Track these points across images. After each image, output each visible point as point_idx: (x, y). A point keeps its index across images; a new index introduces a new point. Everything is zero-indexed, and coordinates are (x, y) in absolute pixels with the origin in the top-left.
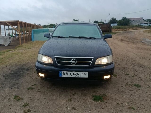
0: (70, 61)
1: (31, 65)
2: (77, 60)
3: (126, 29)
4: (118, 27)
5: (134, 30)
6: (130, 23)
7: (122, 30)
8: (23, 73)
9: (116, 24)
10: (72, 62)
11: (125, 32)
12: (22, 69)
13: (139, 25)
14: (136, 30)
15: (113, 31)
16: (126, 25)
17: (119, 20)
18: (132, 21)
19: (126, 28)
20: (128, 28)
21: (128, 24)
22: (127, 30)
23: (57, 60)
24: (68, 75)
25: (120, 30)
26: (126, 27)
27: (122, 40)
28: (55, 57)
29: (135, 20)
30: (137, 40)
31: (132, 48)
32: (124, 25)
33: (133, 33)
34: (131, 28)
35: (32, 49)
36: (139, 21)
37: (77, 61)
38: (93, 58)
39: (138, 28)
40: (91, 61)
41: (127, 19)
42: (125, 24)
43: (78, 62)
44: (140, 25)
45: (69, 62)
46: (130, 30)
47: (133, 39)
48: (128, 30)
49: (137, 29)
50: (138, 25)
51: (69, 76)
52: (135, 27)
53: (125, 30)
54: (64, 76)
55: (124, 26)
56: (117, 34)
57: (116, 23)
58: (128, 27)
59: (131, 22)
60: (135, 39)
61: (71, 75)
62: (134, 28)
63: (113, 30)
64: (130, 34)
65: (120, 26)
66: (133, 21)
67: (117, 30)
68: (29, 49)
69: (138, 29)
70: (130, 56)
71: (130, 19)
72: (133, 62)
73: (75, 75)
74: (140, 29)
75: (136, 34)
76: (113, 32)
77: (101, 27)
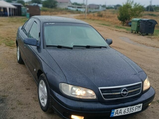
2: (128, 89)
18: (58, 3)
21: (54, 7)
23: (102, 93)
24: (121, 113)
28: (99, 88)
29: (62, 2)
38: (141, 82)
42: (51, 6)
43: (129, 92)
44: (68, 9)
45: (120, 93)
50: (66, 8)
51: (123, 114)
52: (63, 10)
54: (117, 115)
57: (40, 3)
58: (56, 10)
61: (125, 112)
65: (46, 8)
66: (60, 3)
73: (129, 111)
77: (28, 9)
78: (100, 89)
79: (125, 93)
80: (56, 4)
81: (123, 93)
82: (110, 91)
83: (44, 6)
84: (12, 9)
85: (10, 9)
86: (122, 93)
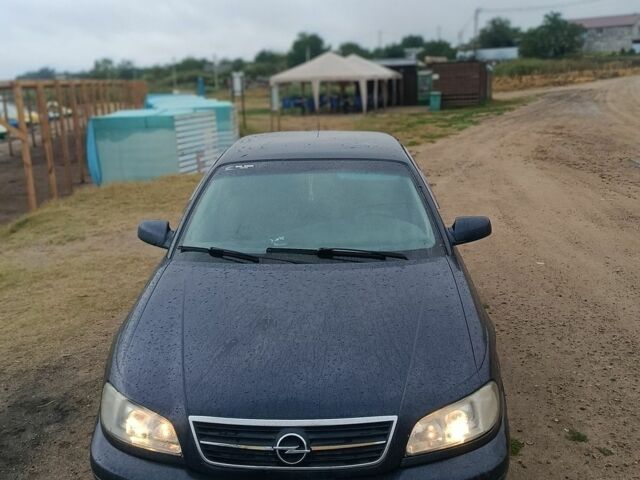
0: (272, 442)
1: (82, 374)
2: (311, 437)
3: (560, 78)
4: (523, 67)
5: (602, 77)
6: (580, 44)
7: (545, 85)
8: (36, 443)
9: (512, 53)
10: (280, 450)
11: (559, 98)
12: (33, 407)
13: (627, 50)
14: (615, 81)
15: (498, 91)
16: (561, 52)
17: (525, 28)
18: (589, 32)
19: (562, 71)
20: (573, 69)
21: (570, 49)
22: (565, 83)
23: (200, 437)
25: (533, 86)
26: (564, 63)
27: (542, 155)
28: (192, 418)
29: (605, 27)
30: (617, 155)
31: (594, 219)
32: (551, 53)
33: (597, 102)
34: (590, 68)
35: (89, 242)
36: (626, 30)
37: (311, 442)
38: (394, 418)
39: (625, 67)
40: (386, 436)
41: (565, 23)
42: (557, 49)
43: (314, 448)
44: (632, 52)
45: (269, 448)
46: (585, 85)
47: (598, 146)
48: (572, 83)
49: (616, 75)
50: (623, 51)
52: (608, 61)
53: (559, 84)
55: (552, 58)
56: (516, 113)
57: (509, 44)
58: (574, 63)
59: (585, 36)
60: (608, 144)
62: (601, 68)
63: (495, 84)
64: (581, 111)
65: (534, 62)
66: (594, 31)
67: (516, 81)
68: (72, 240)
69: (621, 71)
70: (586, 281)
71: (578, 23)
72: (602, 331)
74: (629, 71)
75: (611, 105)
76: (496, 96)
77: (436, 77)
78: (194, 423)
79: (292, 449)
80: (577, 39)
81: (281, 451)
82: (232, 434)
83: (524, 54)
84: (380, 82)
85: (370, 84)
86: (277, 447)
